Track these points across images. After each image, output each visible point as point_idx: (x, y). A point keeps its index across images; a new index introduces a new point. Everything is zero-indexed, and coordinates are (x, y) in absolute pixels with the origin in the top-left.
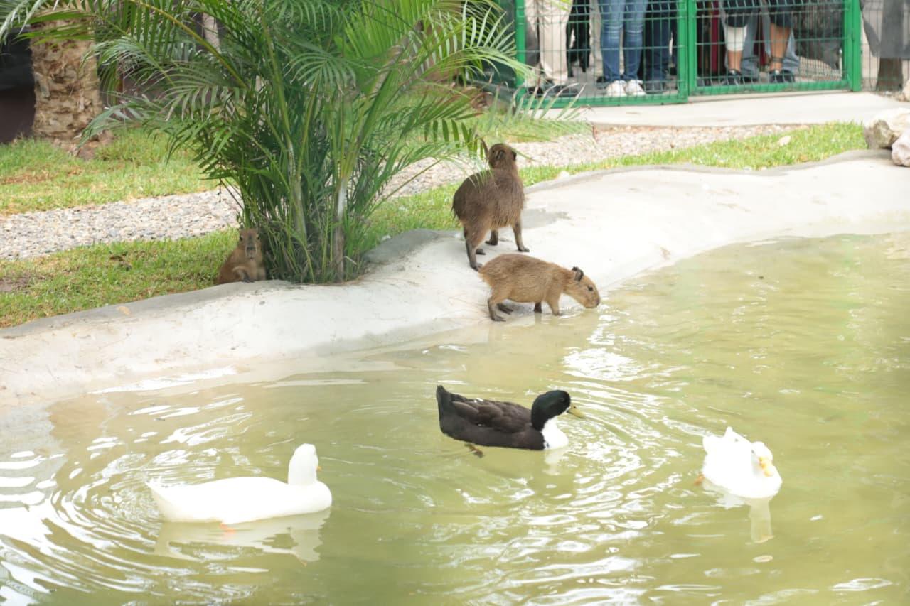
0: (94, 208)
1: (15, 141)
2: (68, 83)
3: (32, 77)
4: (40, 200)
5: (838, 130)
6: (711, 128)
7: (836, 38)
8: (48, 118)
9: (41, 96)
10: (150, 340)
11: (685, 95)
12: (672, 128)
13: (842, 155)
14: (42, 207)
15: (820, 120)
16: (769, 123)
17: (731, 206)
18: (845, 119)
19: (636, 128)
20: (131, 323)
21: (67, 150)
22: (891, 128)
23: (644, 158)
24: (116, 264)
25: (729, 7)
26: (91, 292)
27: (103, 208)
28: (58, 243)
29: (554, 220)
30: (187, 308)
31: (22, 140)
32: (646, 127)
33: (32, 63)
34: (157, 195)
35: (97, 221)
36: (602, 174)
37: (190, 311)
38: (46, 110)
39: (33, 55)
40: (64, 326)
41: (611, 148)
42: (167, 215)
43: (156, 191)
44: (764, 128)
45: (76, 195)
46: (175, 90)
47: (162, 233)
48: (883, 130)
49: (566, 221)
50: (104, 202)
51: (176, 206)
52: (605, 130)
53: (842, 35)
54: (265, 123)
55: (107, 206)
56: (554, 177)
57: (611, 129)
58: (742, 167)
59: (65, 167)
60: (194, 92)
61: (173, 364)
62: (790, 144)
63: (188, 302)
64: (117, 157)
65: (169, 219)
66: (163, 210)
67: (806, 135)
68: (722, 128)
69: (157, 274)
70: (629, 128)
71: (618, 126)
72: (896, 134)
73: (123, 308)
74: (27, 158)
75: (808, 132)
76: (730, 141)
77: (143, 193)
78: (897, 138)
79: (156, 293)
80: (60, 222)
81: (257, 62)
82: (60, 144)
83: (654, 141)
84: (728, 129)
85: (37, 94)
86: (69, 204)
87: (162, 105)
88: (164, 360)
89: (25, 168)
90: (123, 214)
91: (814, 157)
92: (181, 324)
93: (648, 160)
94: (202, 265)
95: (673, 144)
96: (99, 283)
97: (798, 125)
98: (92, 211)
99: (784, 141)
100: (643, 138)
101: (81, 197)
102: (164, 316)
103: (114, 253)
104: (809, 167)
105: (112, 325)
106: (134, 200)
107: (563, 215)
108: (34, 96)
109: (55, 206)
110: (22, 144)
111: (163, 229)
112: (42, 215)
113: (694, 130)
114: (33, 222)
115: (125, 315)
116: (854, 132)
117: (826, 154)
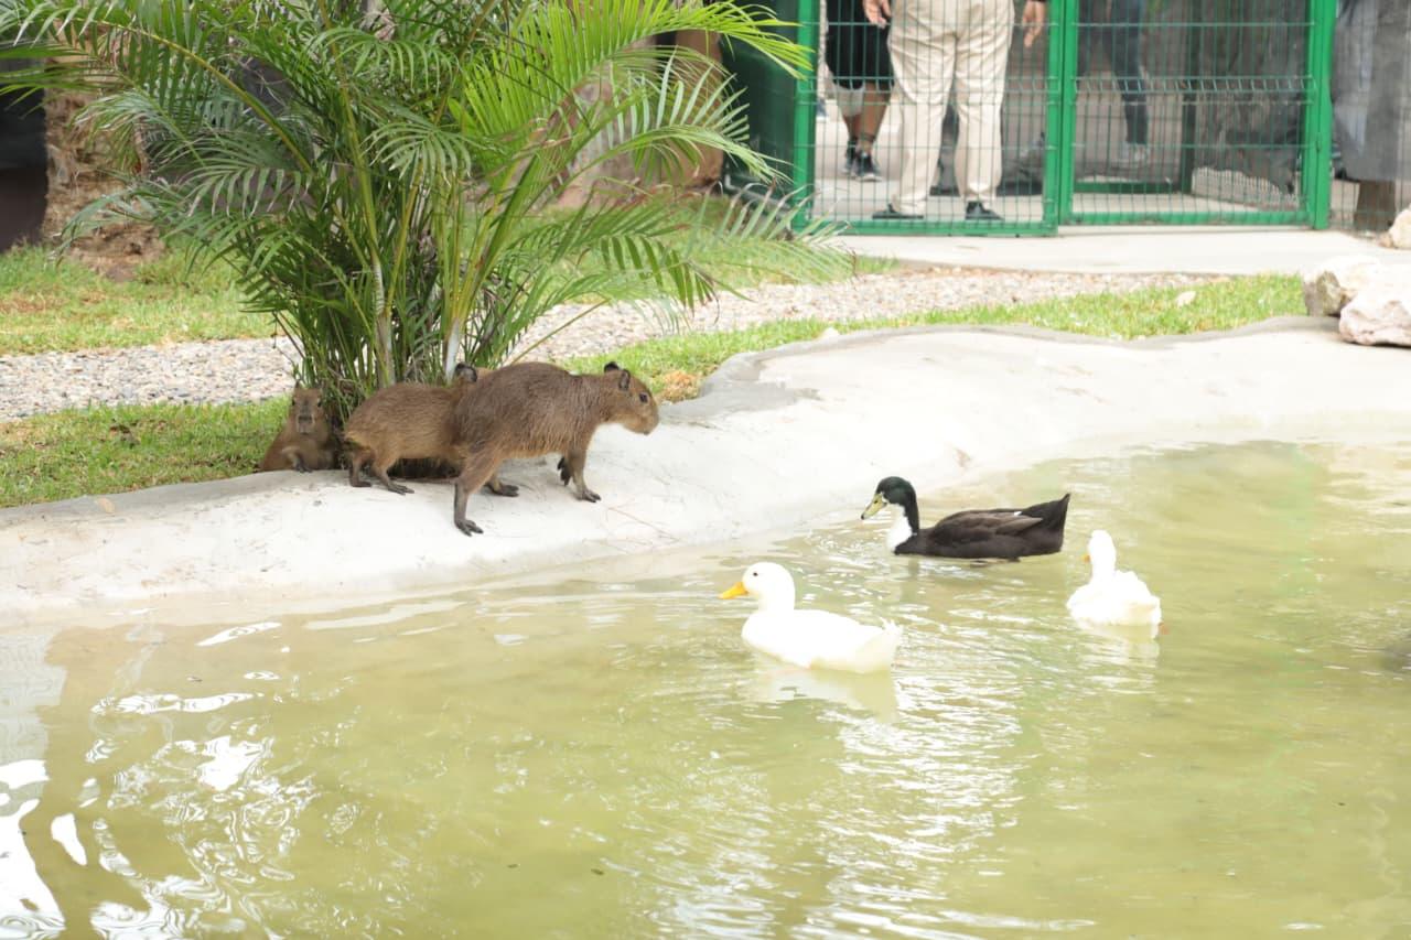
0: (108, 353)
1: (14, 248)
2: (98, 164)
3: (43, 151)
4: (26, 338)
5: (1274, 286)
6: (1081, 275)
7: (1290, 146)
8: (65, 215)
9: (56, 181)
10: (139, 551)
11: (1053, 223)
12: (1024, 272)
13: (1266, 323)
14: (30, 349)
15: (1248, 269)
16: (1173, 270)
17: (1077, 392)
18: (1285, 269)
19: (969, 269)
20: (112, 525)
21: (91, 266)
22: (1342, 284)
23: (962, 315)
24: (115, 437)
25: (1127, 91)
26: (69, 477)
27: (123, 354)
28: (40, 403)
29: (795, 401)
30: (202, 506)
31: (24, 248)
32: (984, 269)
33: (45, 129)
34: (209, 339)
35: (107, 374)
36: (890, 335)
37: (206, 510)
38: (62, 203)
39: (47, 118)
40: (11, 523)
41: (920, 298)
42: (217, 369)
43: (207, 332)
44: (1164, 278)
45: (83, 333)
46: (204, 171)
47: (201, 395)
48: (1330, 286)
49: (813, 401)
50: (126, 346)
51: (234, 355)
52: (922, 272)
53: (1301, 141)
54: (341, 229)
55: (128, 351)
56: (814, 336)
57: (931, 270)
58: (1107, 335)
59: (81, 291)
60: (231, 175)
61: (170, 590)
62: (1194, 303)
63: (205, 497)
64: (166, 281)
65: (218, 374)
66: (211, 361)
67: (1223, 291)
68: (1100, 275)
69: (176, 455)
70: (958, 270)
71: (941, 266)
72: (1349, 294)
73: (104, 501)
74: (26, 275)
75: (1227, 287)
76: (1102, 296)
77: (187, 334)
78: (1350, 300)
79: (163, 482)
80: (51, 372)
81: (333, 135)
82: (81, 257)
83: (989, 291)
84: (1108, 278)
85: (51, 179)
86: (70, 346)
87: (183, 194)
88: (156, 583)
89: (22, 289)
90: (149, 365)
91: (1223, 324)
92: (188, 528)
93: (966, 318)
94: (246, 445)
95: (1018, 296)
96: (85, 463)
97: (1215, 276)
98: (104, 357)
99: (1186, 298)
100: (973, 286)
101: (92, 336)
102: (163, 516)
103: (119, 421)
104: (1210, 339)
105: (83, 525)
106: (171, 345)
107: (811, 394)
108: (46, 181)
109: (49, 347)
110: (23, 254)
111: (205, 389)
112: (28, 360)
113: (1056, 277)
114: (10, 370)
115: (105, 512)
116: (1295, 289)
117: (1244, 320)
